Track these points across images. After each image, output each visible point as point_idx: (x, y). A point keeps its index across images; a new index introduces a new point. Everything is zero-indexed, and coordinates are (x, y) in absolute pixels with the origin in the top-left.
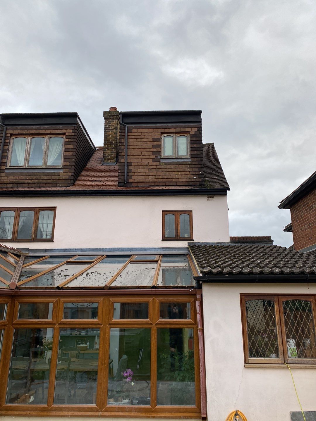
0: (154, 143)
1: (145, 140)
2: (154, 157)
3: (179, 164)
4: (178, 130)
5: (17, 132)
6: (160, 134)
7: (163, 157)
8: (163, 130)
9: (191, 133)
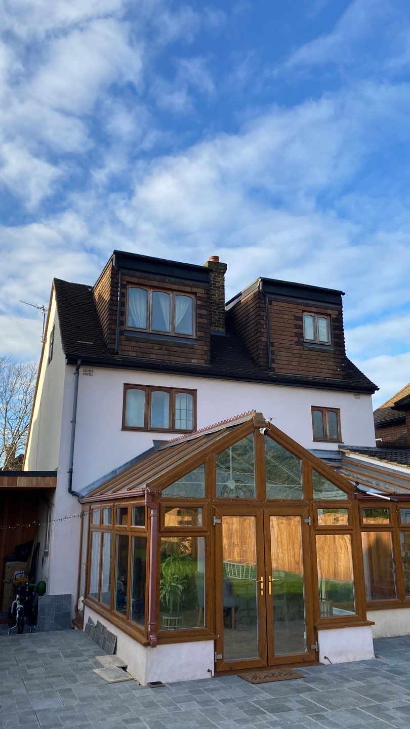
0: (295, 322)
1: (286, 317)
2: (296, 339)
3: (322, 351)
4: (319, 310)
5: (135, 280)
6: (301, 311)
7: (304, 340)
8: (303, 308)
9: (332, 316)
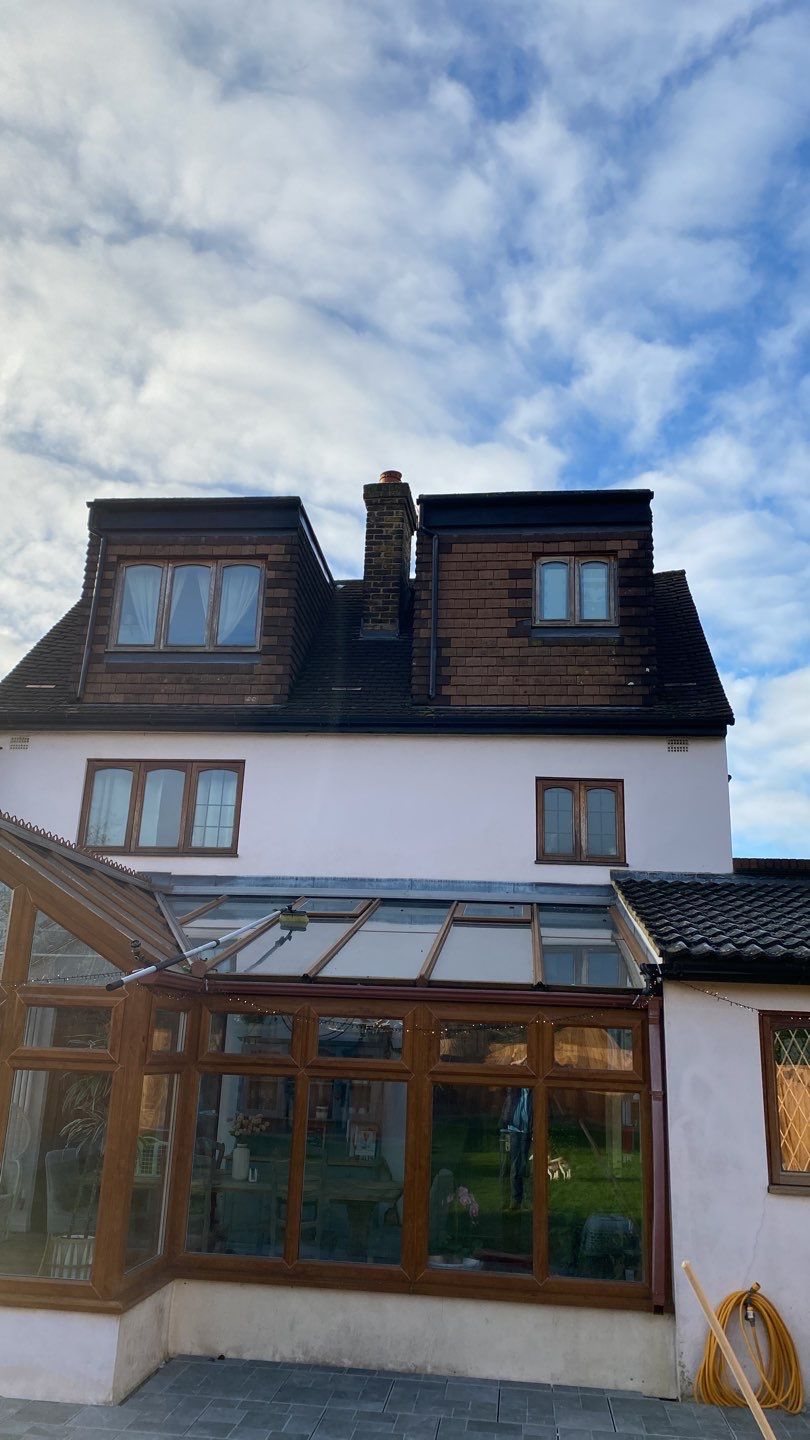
0: (512, 584)
1: (488, 574)
3: (585, 643)
4: (581, 546)
5: (134, 550)
6: (530, 556)
7: (538, 623)
8: (538, 547)
9: (621, 555)
